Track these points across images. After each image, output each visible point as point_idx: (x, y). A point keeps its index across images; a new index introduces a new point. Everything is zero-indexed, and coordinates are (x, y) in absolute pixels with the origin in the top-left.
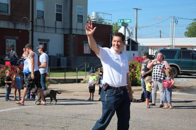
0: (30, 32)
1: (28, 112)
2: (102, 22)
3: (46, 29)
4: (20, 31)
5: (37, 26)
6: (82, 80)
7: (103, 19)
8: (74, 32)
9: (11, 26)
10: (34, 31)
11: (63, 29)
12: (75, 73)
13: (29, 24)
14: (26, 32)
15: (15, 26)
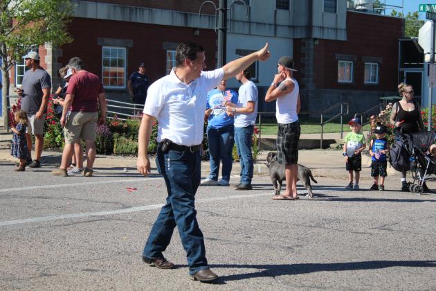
0: (220, 34)
1: (214, 210)
2: (381, 10)
3: (254, 27)
5: (234, 21)
6: (334, 142)
7: (383, 4)
8: (316, 34)
9: (179, 21)
10: (228, 31)
11: (292, 27)
12: (318, 127)
13: (218, 17)
14: (212, 34)
15: (186, 22)
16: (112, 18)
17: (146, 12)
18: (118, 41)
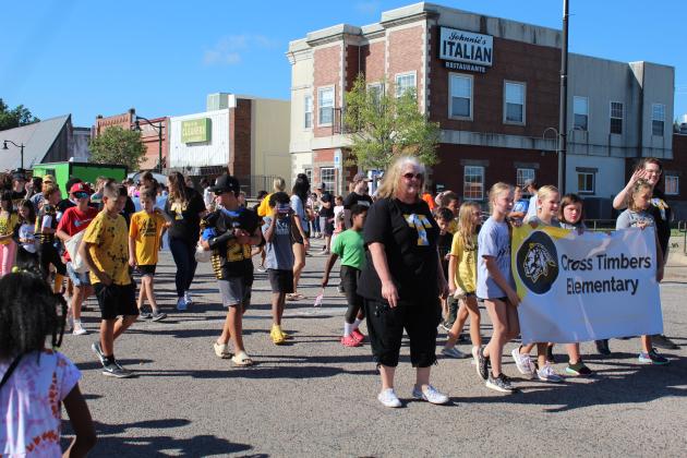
0: (560, 153)
3: (591, 148)
4: (543, 154)
5: (573, 144)
9: (527, 145)
10: (568, 152)
11: (624, 148)
13: (558, 141)
14: (553, 155)
15: (534, 145)
16: (472, 143)
17: (500, 138)
18: (478, 162)
